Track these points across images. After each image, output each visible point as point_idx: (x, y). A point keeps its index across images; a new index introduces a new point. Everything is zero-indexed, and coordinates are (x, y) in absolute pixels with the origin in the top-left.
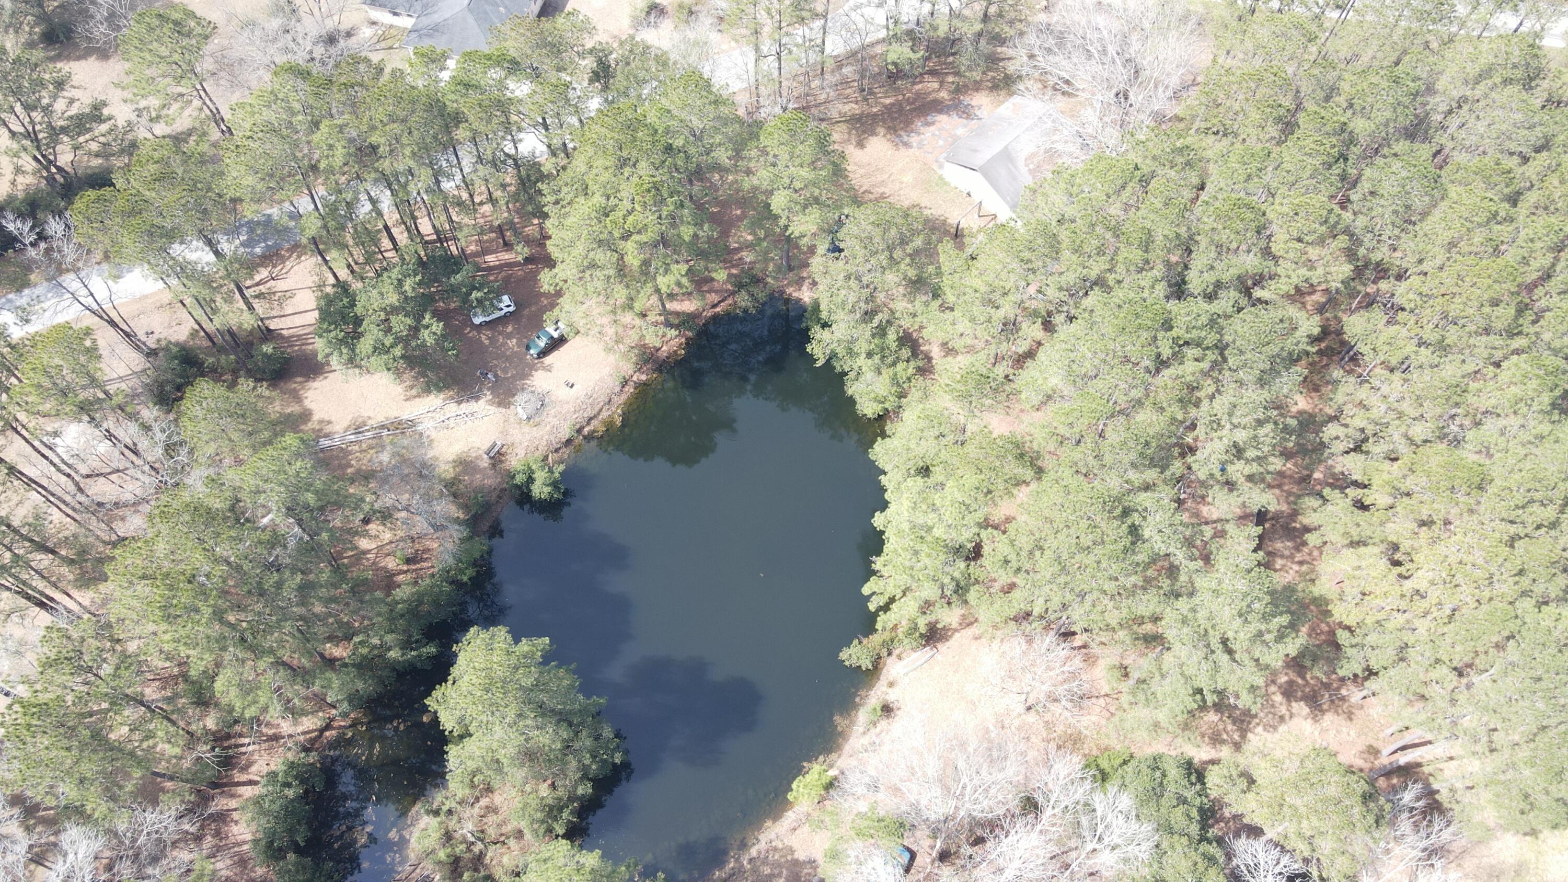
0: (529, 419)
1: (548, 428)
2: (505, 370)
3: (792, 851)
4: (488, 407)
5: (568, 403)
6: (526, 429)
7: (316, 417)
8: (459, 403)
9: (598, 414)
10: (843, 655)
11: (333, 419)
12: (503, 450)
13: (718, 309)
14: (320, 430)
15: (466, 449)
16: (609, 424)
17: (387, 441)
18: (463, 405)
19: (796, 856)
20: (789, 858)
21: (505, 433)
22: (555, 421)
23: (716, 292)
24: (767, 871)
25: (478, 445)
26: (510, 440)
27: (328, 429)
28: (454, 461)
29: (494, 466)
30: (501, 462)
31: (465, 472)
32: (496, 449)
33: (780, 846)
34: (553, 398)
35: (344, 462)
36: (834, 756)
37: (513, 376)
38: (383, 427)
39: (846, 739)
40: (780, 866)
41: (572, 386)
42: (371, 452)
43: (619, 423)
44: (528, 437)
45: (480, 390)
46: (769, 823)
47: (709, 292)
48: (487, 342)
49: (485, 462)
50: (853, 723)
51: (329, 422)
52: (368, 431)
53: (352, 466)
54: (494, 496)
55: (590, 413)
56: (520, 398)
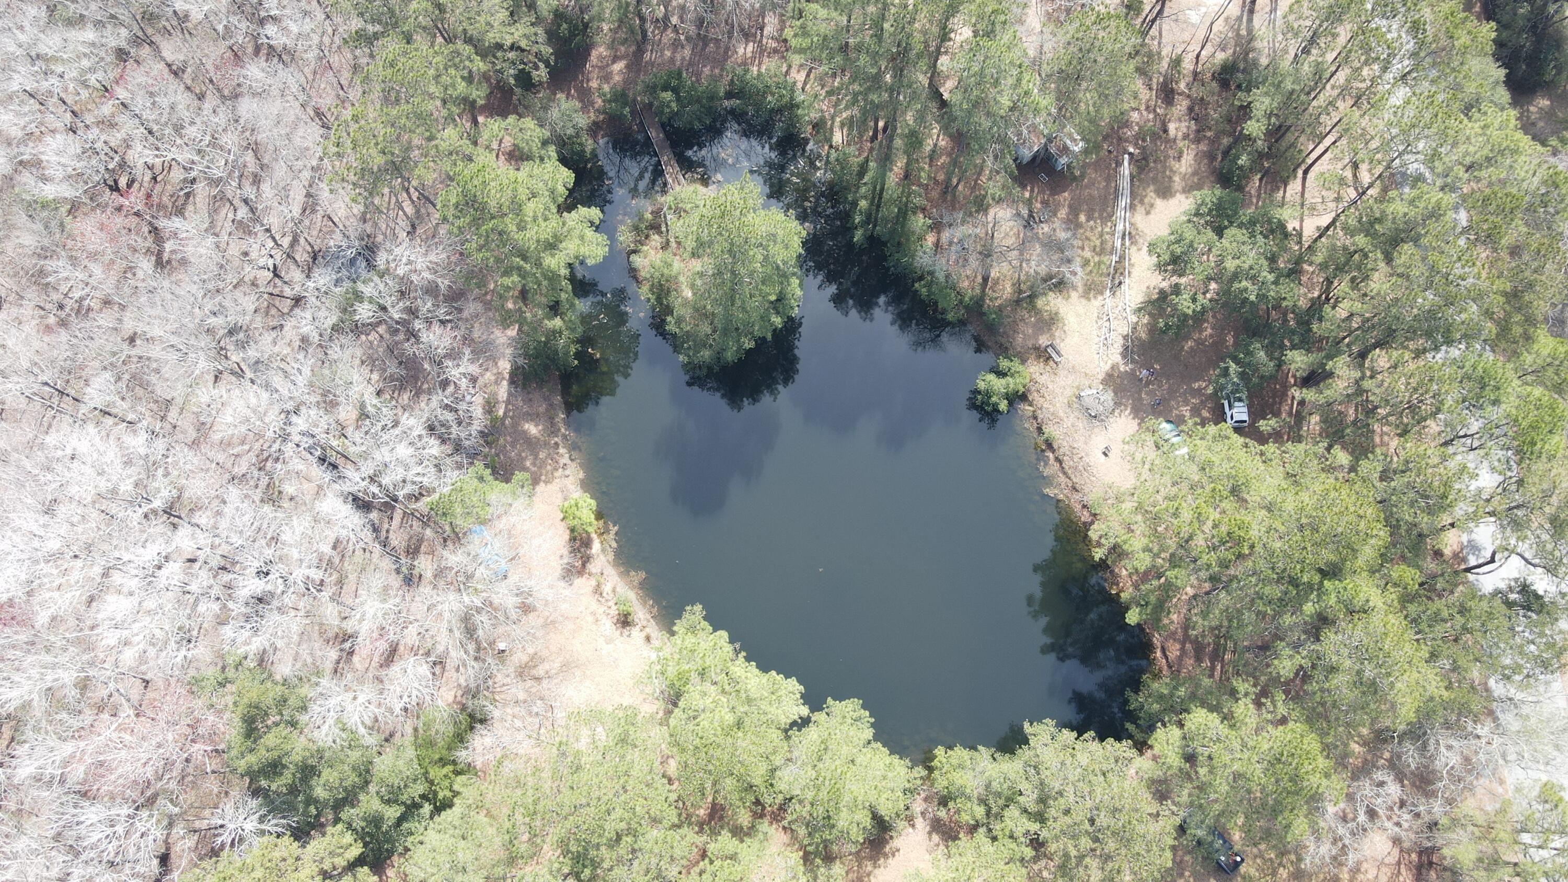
0: (1079, 397)
1: (1061, 414)
2: (1151, 393)
3: (546, 482)
4: (1110, 362)
5: (1086, 443)
6: (1069, 392)
7: (1159, 202)
8: (1125, 337)
9: (1065, 473)
10: (698, 608)
11: (1151, 216)
12: (1051, 363)
13: (1159, 654)
14: (1142, 202)
15: (1066, 328)
16: (1048, 481)
17: (1105, 259)
18: (1121, 341)
19: (542, 484)
20: (543, 478)
21: (1073, 370)
22: (1067, 423)
23: (1180, 658)
24: (542, 455)
25: (1067, 341)
26: (1062, 373)
27: (1140, 209)
28: (1056, 314)
29: (1037, 348)
30: (1039, 357)
31: (1041, 320)
32: (1054, 355)
33: (556, 474)
34: (1096, 430)
35: (1096, 215)
36: (611, 556)
37: (1141, 399)
38: (1122, 258)
39: (621, 574)
40: (540, 467)
41: (1105, 454)
42: (1098, 243)
43: (1047, 491)
44: (1057, 390)
45: (1133, 361)
46: (581, 475)
47: (1183, 649)
48: (1196, 385)
49: (1043, 341)
50: (632, 588)
51: (1148, 213)
52: (1123, 245)
53: (1088, 221)
54: (1003, 340)
55: (1067, 463)
56: (1108, 397)
